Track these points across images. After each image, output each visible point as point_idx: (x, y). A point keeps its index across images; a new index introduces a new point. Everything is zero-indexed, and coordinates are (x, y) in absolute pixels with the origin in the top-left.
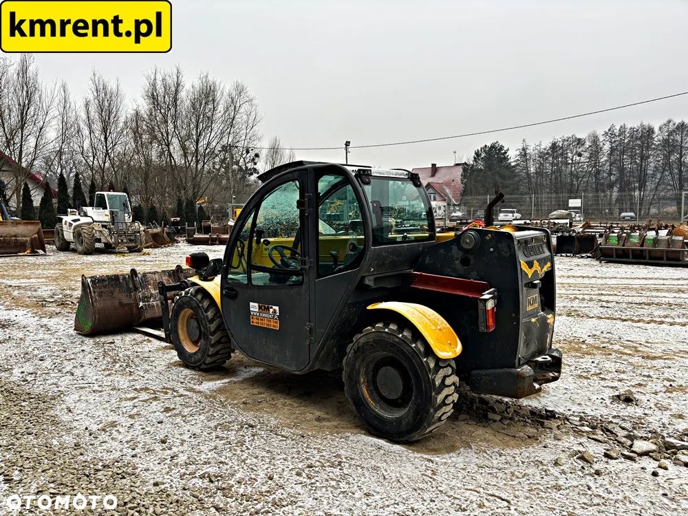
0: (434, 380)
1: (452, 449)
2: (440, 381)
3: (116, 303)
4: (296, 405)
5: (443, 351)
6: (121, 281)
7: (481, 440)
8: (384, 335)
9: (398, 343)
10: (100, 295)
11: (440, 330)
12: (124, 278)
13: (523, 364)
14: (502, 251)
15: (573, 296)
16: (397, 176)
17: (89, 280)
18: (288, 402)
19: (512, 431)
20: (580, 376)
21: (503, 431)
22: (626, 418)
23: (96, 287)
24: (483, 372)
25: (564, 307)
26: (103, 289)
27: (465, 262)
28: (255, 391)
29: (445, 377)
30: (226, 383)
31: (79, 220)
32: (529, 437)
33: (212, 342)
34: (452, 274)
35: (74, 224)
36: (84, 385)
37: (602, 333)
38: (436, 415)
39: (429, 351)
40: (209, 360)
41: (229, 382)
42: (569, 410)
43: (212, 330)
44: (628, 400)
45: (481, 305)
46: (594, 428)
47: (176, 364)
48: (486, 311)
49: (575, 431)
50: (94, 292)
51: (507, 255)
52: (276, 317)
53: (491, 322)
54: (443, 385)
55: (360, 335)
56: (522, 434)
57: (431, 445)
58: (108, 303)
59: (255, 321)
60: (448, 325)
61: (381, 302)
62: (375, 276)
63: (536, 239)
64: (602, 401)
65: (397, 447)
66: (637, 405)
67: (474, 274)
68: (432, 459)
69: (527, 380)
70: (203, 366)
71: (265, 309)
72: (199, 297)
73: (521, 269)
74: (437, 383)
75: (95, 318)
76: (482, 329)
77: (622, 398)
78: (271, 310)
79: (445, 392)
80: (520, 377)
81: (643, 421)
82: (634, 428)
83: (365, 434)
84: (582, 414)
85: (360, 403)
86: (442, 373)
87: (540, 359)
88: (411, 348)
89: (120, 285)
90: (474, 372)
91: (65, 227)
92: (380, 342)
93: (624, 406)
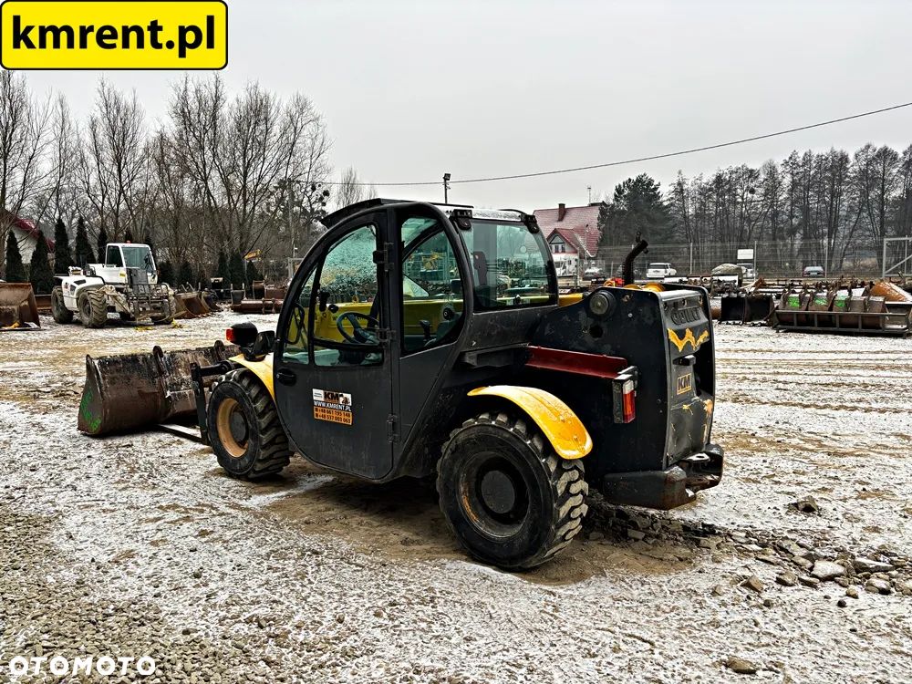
0: (555, 488)
1: (580, 577)
2: (563, 488)
3: (135, 392)
4: (375, 524)
5: (568, 448)
6: (141, 362)
7: (618, 565)
8: (490, 429)
9: (508, 439)
10: (112, 382)
11: (563, 421)
12: (145, 359)
13: (672, 465)
14: (644, 316)
15: (741, 376)
16: (506, 219)
17: (96, 362)
18: (365, 520)
19: (659, 552)
20: (748, 480)
21: (647, 553)
22: (806, 532)
23: (106, 371)
24: (621, 476)
25: (730, 390)
26: (115, 374)
27: (596, 331)
28: (322, 507)
29: (570, 483)
30: (282, 497)
31: (84, 281)
32: (681, 560)
33: (264, 443)
34: (581, 348)
35: (78, 287)
36: (90, 503)
37: (777, 423)
38: (559, 533)
39: (549, 450)
40: (259, 467)
41: (286, 496)
42: (732, 523)
43: (263, 426)
44: (809, 509)
45: (616, 388)
46: (764, 546)
47: (216, 473)
48: (622, 396)
49: (739, 550)
50: (104, 378)
51: (651, 322)
52: (348, 408)
53: (629, 410)
54: (567, 494)
55: (459, 430)
56: (671, 556)
57: (553, 573)
58: (124, 393)
59: (320, 413)
60: (574, 415)
61: (487, 386)
62: (478, 352)
63: (690, 300)
64: (775, 510)
65: (508, 577)
66: (820, 515)
67: (608, 347)
68: (554, 591)
69: (677, 488)
70: (252, 475)
71: (331, 397)
73: (669, 340)
74: (559, 492)
75: (106, 412)
76: (618, 419)
77: (801, 506)
78: (341, 399)
79: (571, 502)
80: (669, 482)
81: (827, 536)
82: (816, 546)
83: (466, 560)
84: (749, 529)
85: (459, 520)
86: (565, 478)
87: (694, 458)
88: (526, 445)
89: (140, 369)
90: (610, 476)
91: (65, 292)
92: (485, 439)
93: (803, 517)
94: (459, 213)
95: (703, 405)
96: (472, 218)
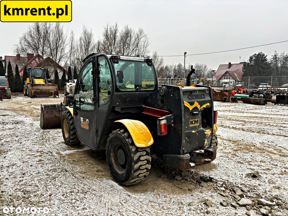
0: (133, 157)
1: (145, 191)
2: (137, 158)
3: (54, 116)
4: (94, 163)
5: (140, 143)
6: (56, 107)
7: (162, 189)
8: (118, 134)
9: (122, 138)
10: (47, 113)
11: (142, 133)
12: (58, 106)
13: (186, 153)
14: (176, 96)
15: (267, 124)
16: (139, 60)
17: (43, 106)
18: (92, 162)
19: (180, 186)
20: (239, 162)
21: (177, 185)
22: (248, 186)
23: (46, 109)
24: (167, 155)
26: (49, 110)
27: (162, 101)
28: (83, 156)
29: (140, 156)
30: (75, 152)
31: (72, 84)
32: (189, 190)
33: (71, 134)
34: (158, 107)
35: (70, 86)
37: (269, 142)
38: (135, 174)
39: (133, 144)
40: (71, 141)
41: (76, 151)
42: (221, 178)
43: (71, 128)
44: (254, 176)
45: (158, 122)
46: (226, 188)
48: (160, 125)
49: (215, 189)
50: (45, 111)
52: (88, 124)
54: (139, 160)
55: (111, 134)
56: (186, 188)
58: (50, 116)
59: (82, 125)
60: (148, 131)
61: (123, 119)
62: (122, 107)
64: (241, 175)
66: (258, 179)
67: (165, 107)
68: (131, 195)
69: (185, 162)
70: (69, 144)
71: (84, 120)
72: (68, 114)
73: (184, 106)
74: (135, 159)
75: (44, 121)
76: (159, 134)
77: (252, 175)
78: (86, 121)
79: (140, 163)
80: (182, 160)
81: (256, 188)
82: (249, 191)
83: (112, 180)
84: (226, 181)
85: (111, 166)
86: (138, 154)
87: (198, 151)
88: (126, 141)
89: (56, 109)
90: (164, 155)
91: (67, 87)
92: (117, 138)
93: (251, 179)
94: (113, 57)
95: (204, 131)
96: (120, 59)
